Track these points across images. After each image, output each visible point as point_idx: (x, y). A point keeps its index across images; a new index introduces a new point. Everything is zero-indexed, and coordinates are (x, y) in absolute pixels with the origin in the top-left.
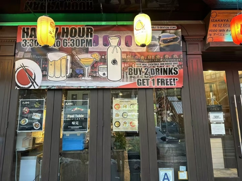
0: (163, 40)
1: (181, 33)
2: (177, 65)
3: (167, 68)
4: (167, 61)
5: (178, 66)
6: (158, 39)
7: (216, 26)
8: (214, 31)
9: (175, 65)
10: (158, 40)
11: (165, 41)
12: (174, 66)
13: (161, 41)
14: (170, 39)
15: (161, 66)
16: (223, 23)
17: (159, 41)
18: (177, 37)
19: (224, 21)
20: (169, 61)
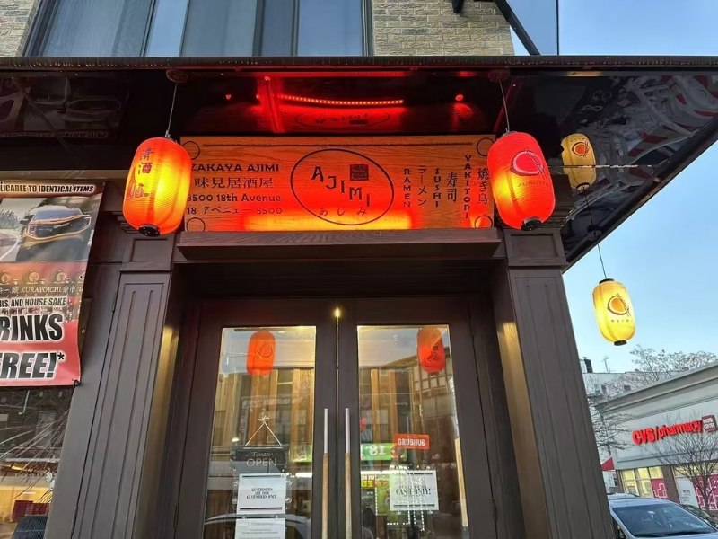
0: (38, 228)
1: (98, 204)
2: (60, 306)
3: (30, 318)
4: (33, 294)
5: (64, 310)
6: (21, 222)
7: (204, 183)
8: (202, 198)
9: (54, 306)
10: (22, 225)
11: (42, 230)
12: (50, 310)
13: (32, 229)
14: (62, 224)
15: (13, 311)
16: (225, 174)
17: (23, 229)
18: (82, 218)
19: (225, 168)
20: (39, 295)
